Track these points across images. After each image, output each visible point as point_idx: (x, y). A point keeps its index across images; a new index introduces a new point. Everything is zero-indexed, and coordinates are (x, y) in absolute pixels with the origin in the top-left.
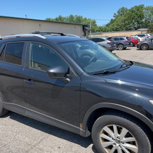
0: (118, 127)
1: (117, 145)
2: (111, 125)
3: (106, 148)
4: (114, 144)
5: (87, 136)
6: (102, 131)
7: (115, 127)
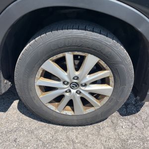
0: (75, 57)
1: (74, 91)
2: (60, 55)
3: (50, 102)
4: (66, 92)
5: (3, 92)
6: (40, 72)
7: (69, 57)
